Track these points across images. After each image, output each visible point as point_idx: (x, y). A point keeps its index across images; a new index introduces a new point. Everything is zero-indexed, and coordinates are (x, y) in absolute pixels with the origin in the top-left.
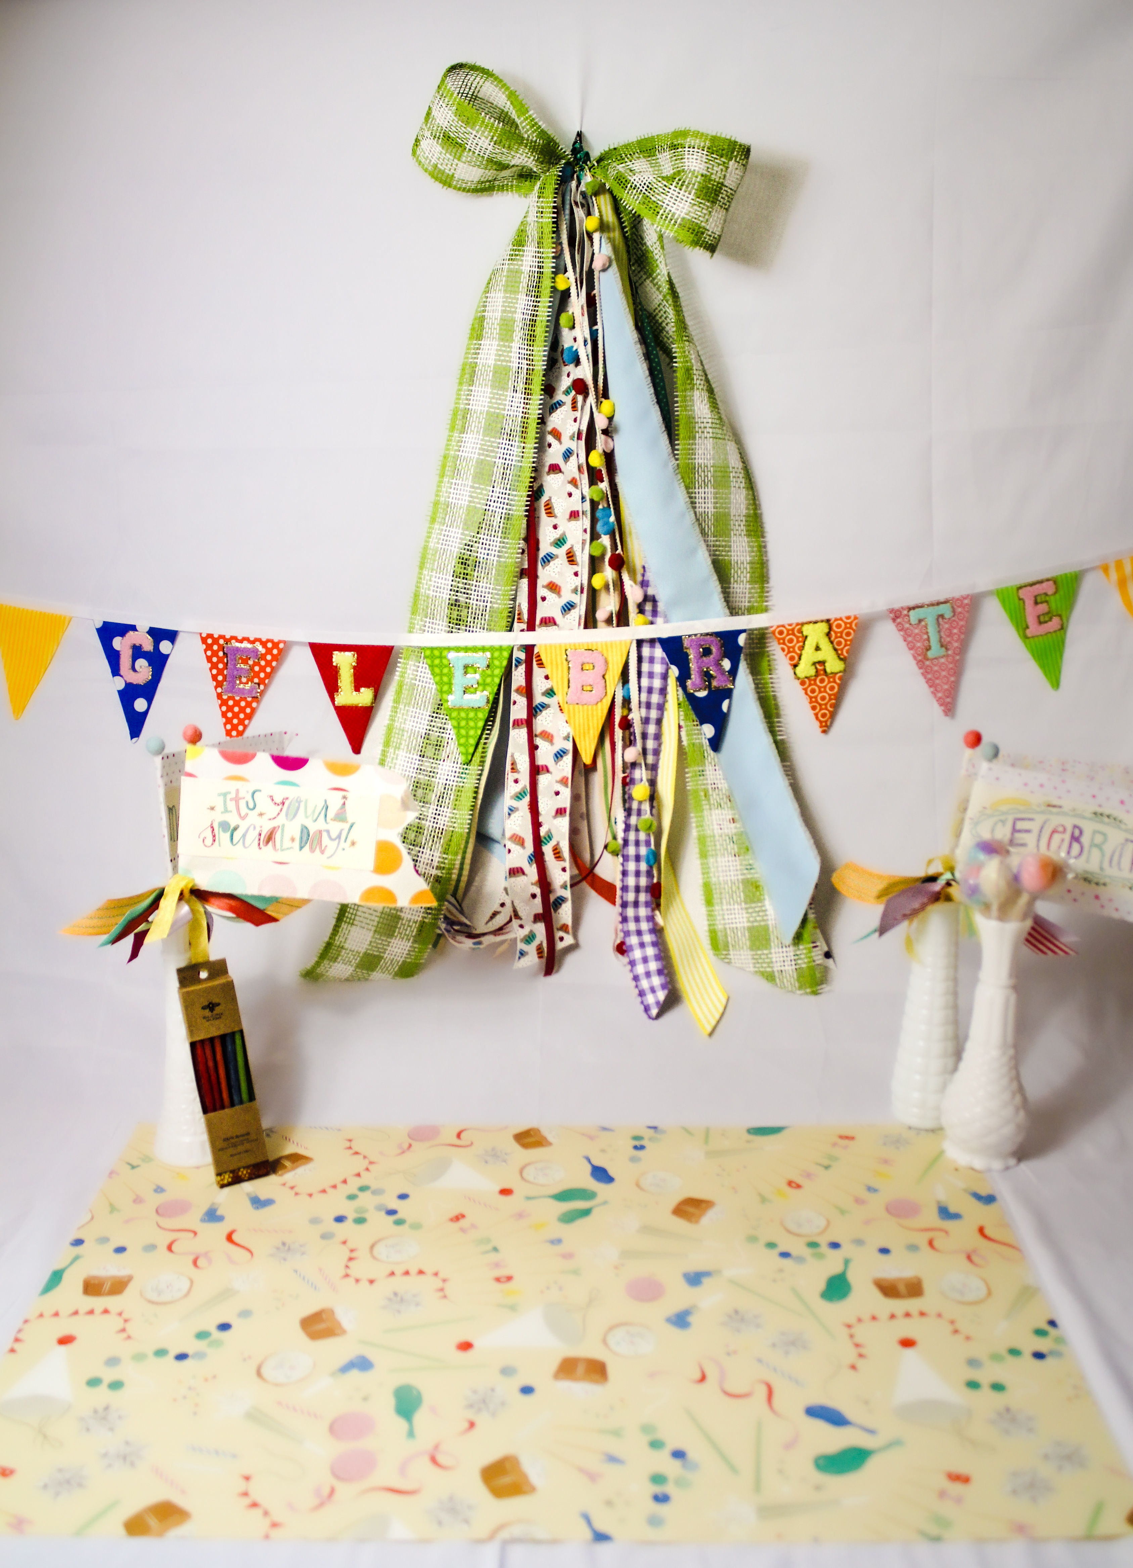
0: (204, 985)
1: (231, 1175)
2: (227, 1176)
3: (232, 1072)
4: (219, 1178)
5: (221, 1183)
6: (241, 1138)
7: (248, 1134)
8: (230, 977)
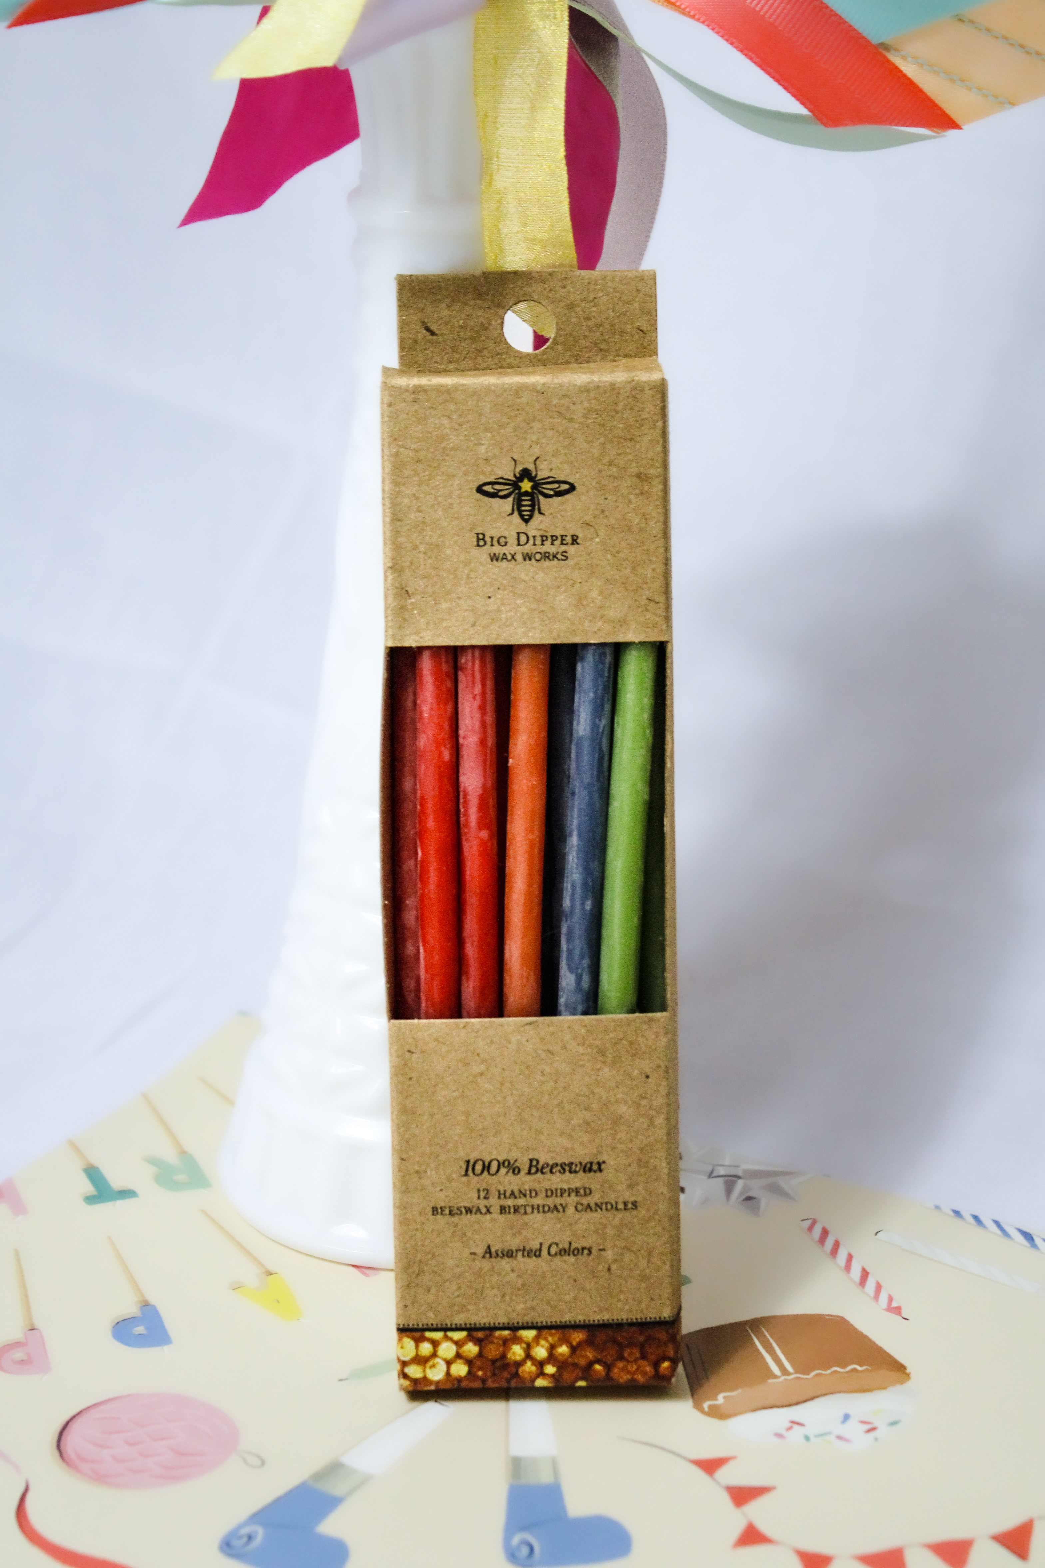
0: (513, 379)
1: (471, 1349)
2: (447, 1350)
3: (574, 843)
4: (409, 1348)
5: (415, 1371)
6: (557, 1181)
7: (592, 1167)
8: (658, 368)
